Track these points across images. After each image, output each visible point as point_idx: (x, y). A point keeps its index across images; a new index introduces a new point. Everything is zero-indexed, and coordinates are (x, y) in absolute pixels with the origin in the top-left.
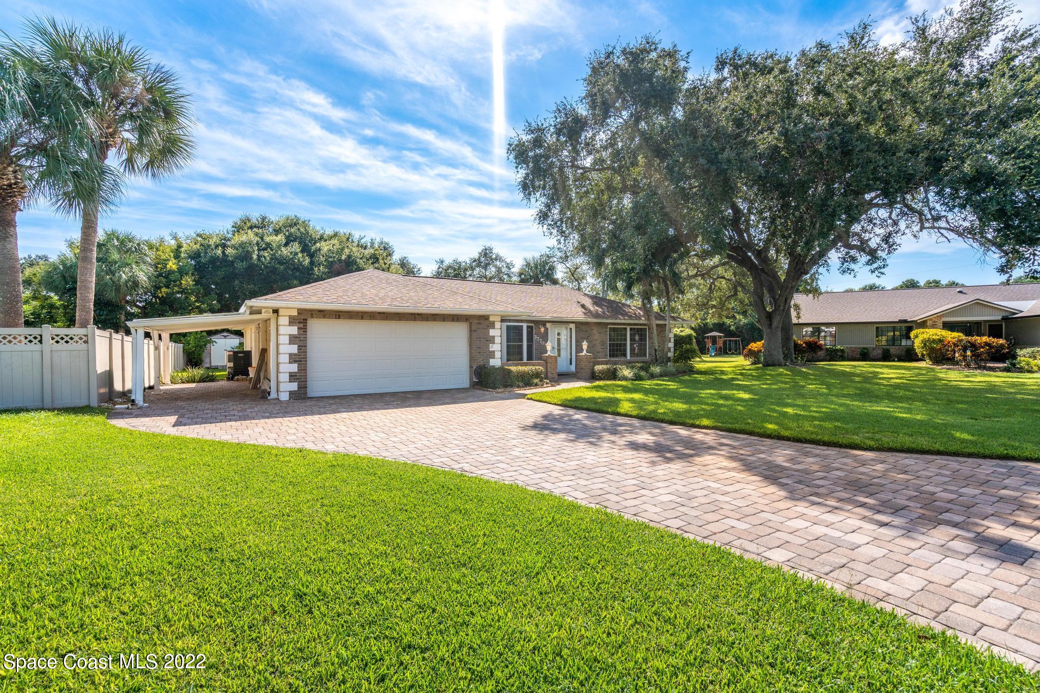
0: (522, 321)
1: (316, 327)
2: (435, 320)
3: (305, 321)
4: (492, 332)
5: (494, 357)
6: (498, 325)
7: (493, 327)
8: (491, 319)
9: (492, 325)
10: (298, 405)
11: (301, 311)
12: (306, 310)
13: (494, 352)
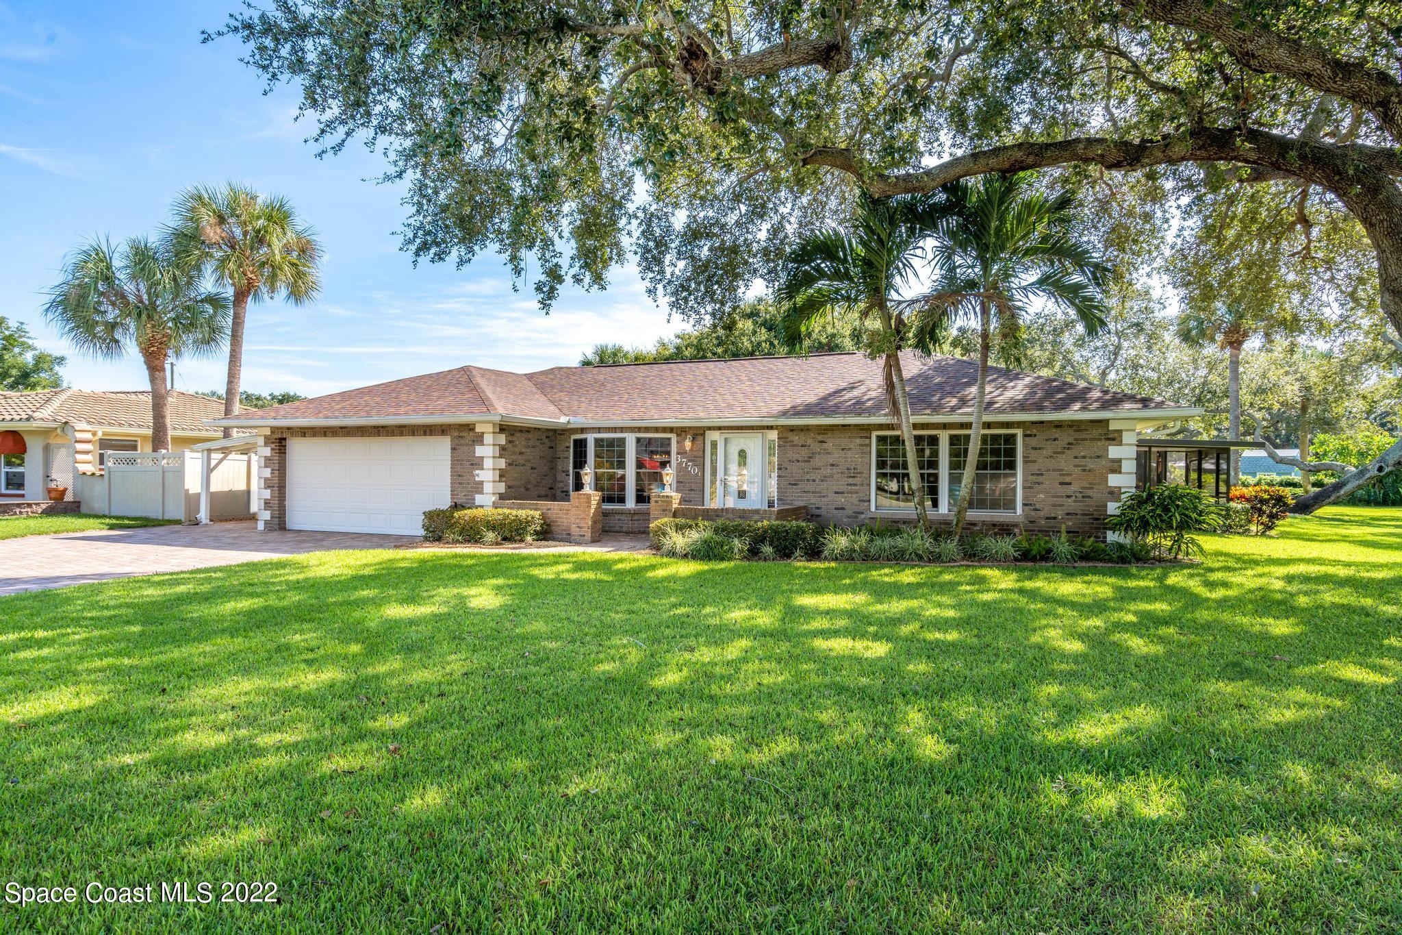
0: (622, 430)
1: (297, 447)
2: (401, 435)
3: (282, 441)
4: (479, 451)
5: (481, 492)
6: (488, 439)
7: (481, 443)
8: (478, 429)
9: (479, 439)
10: (275, 535)
11: (274, 429)
12: (278, 428)
13: (482, 483)
